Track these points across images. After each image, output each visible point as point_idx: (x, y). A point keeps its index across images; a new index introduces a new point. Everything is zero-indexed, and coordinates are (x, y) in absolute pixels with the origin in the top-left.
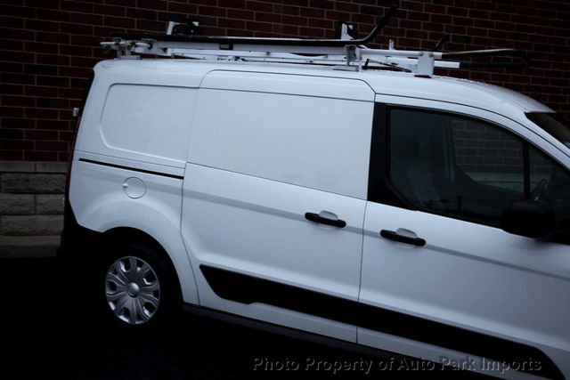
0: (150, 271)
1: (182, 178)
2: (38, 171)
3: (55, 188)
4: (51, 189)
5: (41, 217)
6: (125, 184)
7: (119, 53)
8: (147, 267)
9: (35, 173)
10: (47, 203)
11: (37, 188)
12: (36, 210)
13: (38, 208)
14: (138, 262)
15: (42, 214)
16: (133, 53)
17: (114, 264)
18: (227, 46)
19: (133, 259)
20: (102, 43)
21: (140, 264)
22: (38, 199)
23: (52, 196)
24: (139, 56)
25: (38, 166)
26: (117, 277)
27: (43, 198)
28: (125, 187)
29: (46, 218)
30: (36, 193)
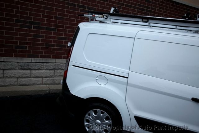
0: (108, 116)
1: (127, 78)
2: (32, 62)
3: (38, 68)
4: (37, 69)
5: (32, 78)
6: (97, 78)
7: (90, 20)
8: (106, 115)
9: (31, 62)
10: (35, 74)
11: (32, 68)
12: (31, 76)
13: (32, 75)
14: (102, 112)
15: (33, 78)
16: (96, 20)
17: (89, 112)
18: (146, 20)
19: (99, 111)
20: (84, 15)
21: (103, 113)
22: (32, 72)
23: (37, 71)
24: (98, 22)
25: (32, 60)
26: (90, 117)
27: (33, 72)
28: (96, 80)
29: (35, 79)
30: (31, 70)
